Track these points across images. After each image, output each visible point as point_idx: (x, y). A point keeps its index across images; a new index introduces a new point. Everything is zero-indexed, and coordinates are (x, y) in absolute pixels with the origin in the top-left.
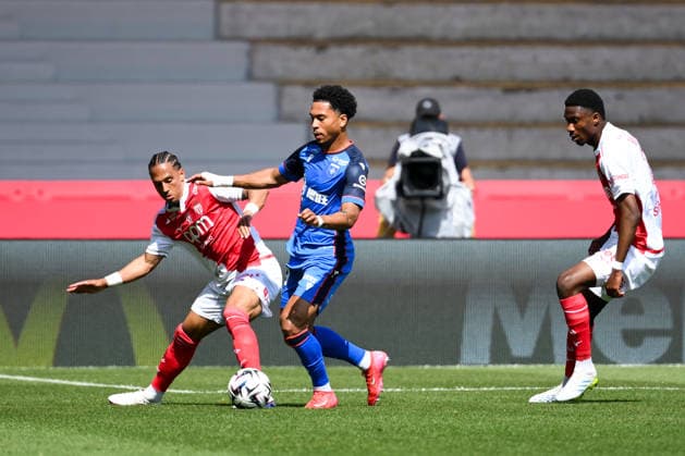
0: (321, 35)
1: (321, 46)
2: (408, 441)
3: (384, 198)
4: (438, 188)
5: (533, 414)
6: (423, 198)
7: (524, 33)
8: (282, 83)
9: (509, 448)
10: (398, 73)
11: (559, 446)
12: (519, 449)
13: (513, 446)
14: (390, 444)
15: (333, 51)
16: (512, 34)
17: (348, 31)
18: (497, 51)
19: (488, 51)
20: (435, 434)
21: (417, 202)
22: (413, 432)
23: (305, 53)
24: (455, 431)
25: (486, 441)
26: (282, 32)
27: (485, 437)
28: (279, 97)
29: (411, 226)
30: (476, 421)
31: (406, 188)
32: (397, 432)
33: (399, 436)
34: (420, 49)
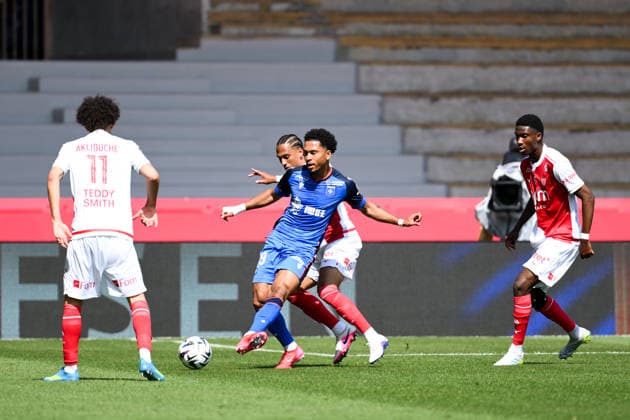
0: (435, 88)
1: (434, 98)
2: (498, 392)
3: (481, 211)
4: (519, 204)
5: (591, 372)
6: (508, 211)
7: (585, 88)
8: (405, 126)
9: (574, 398)
10: (492, 118)
11: (610, 396)
12: (582, 398)
13: (576, 396)
14: (484, 394)
15: (444, 101)
16: (576, 90)
17: (455, 87)
18: (565, 102)
19: (559, 101)
20: (518, 387)
21: (505, 214)
22: (501, 385)
23: (423, 103)
24: (533, 385)
25: (556, 392)
26: (406, 88)
27: (556, 389)
28: (403, 136)
29: (500, 233)
30: (549, 377)
31: (495, 204)
32: (490, 385)
33: (492, 389)
34: (509, 100)
